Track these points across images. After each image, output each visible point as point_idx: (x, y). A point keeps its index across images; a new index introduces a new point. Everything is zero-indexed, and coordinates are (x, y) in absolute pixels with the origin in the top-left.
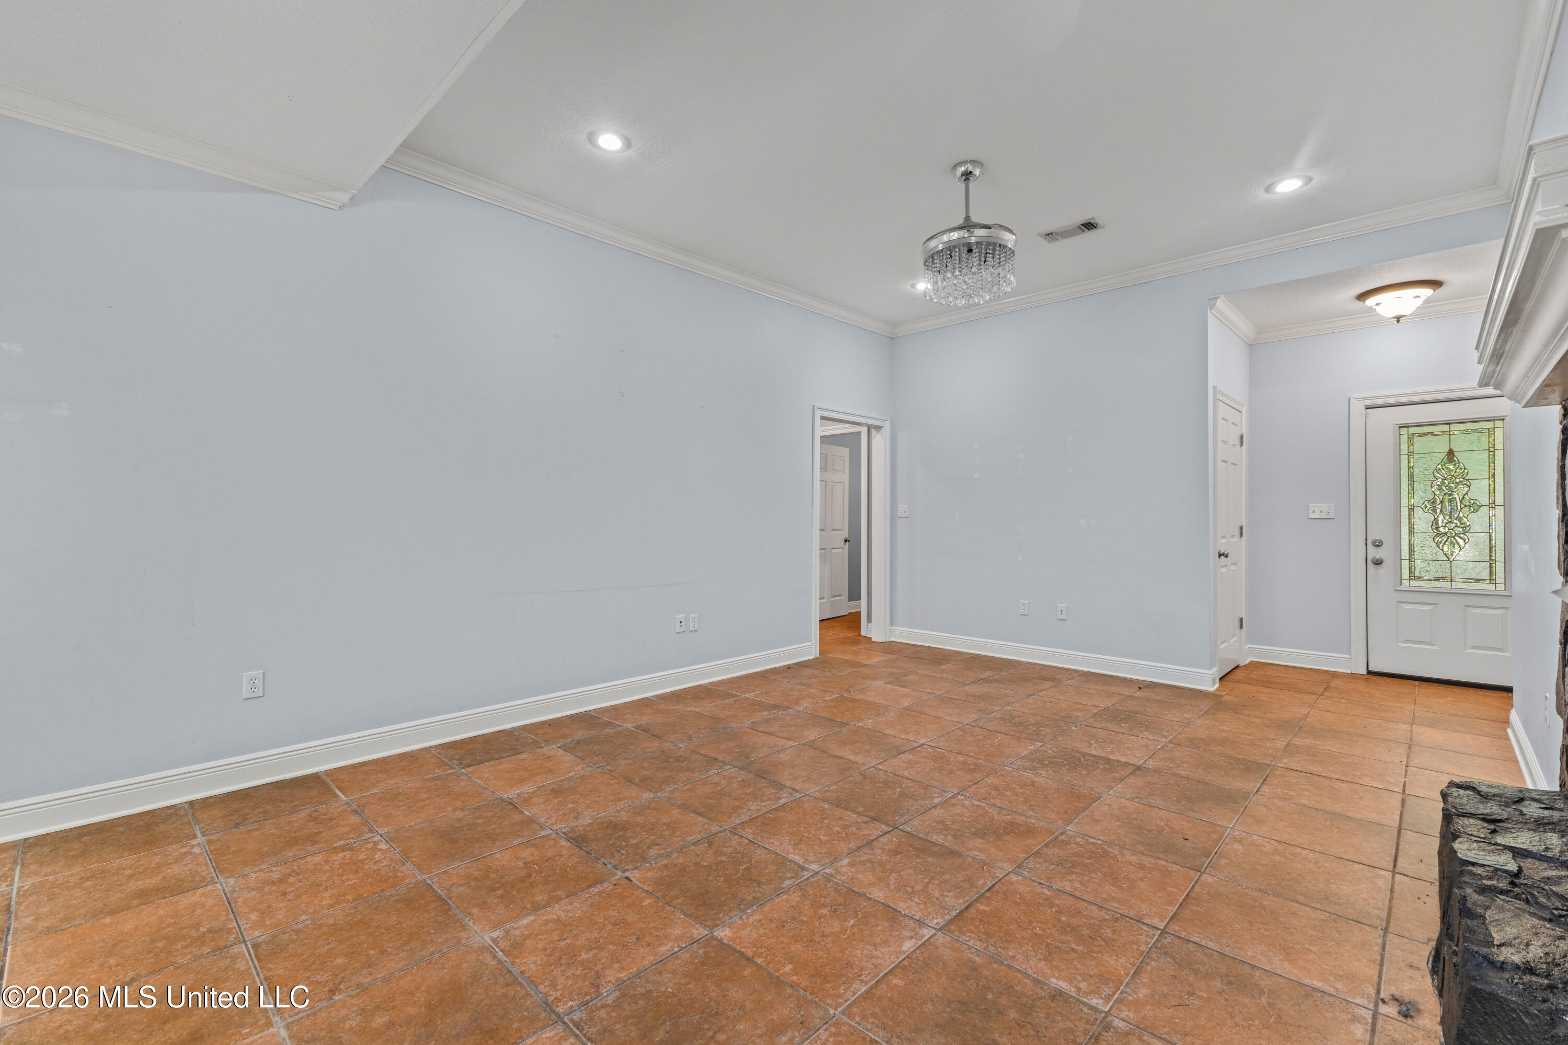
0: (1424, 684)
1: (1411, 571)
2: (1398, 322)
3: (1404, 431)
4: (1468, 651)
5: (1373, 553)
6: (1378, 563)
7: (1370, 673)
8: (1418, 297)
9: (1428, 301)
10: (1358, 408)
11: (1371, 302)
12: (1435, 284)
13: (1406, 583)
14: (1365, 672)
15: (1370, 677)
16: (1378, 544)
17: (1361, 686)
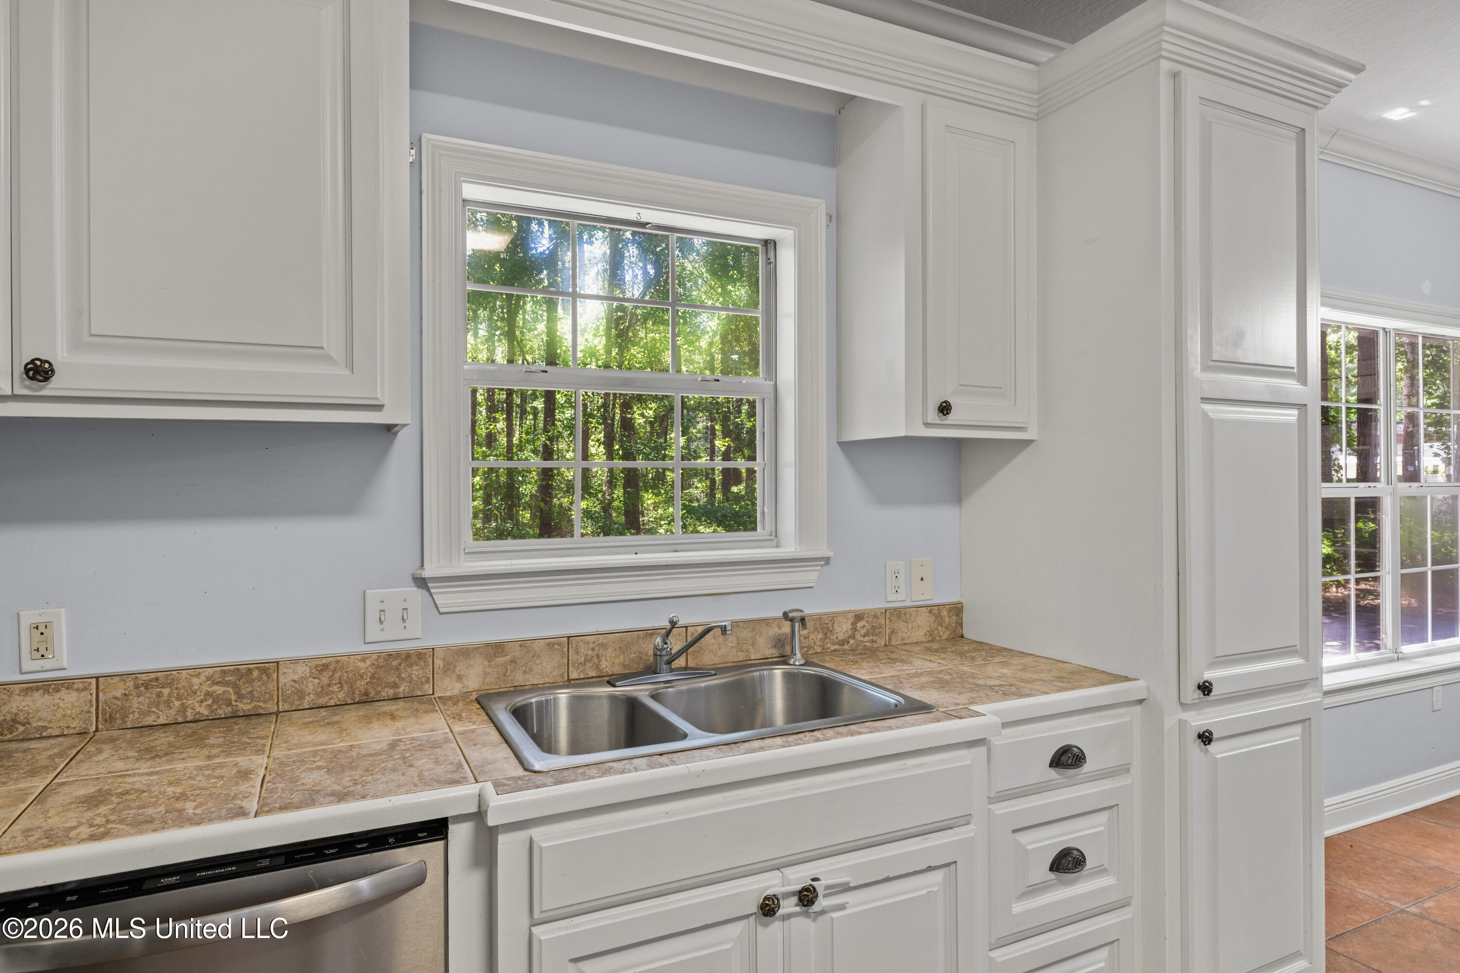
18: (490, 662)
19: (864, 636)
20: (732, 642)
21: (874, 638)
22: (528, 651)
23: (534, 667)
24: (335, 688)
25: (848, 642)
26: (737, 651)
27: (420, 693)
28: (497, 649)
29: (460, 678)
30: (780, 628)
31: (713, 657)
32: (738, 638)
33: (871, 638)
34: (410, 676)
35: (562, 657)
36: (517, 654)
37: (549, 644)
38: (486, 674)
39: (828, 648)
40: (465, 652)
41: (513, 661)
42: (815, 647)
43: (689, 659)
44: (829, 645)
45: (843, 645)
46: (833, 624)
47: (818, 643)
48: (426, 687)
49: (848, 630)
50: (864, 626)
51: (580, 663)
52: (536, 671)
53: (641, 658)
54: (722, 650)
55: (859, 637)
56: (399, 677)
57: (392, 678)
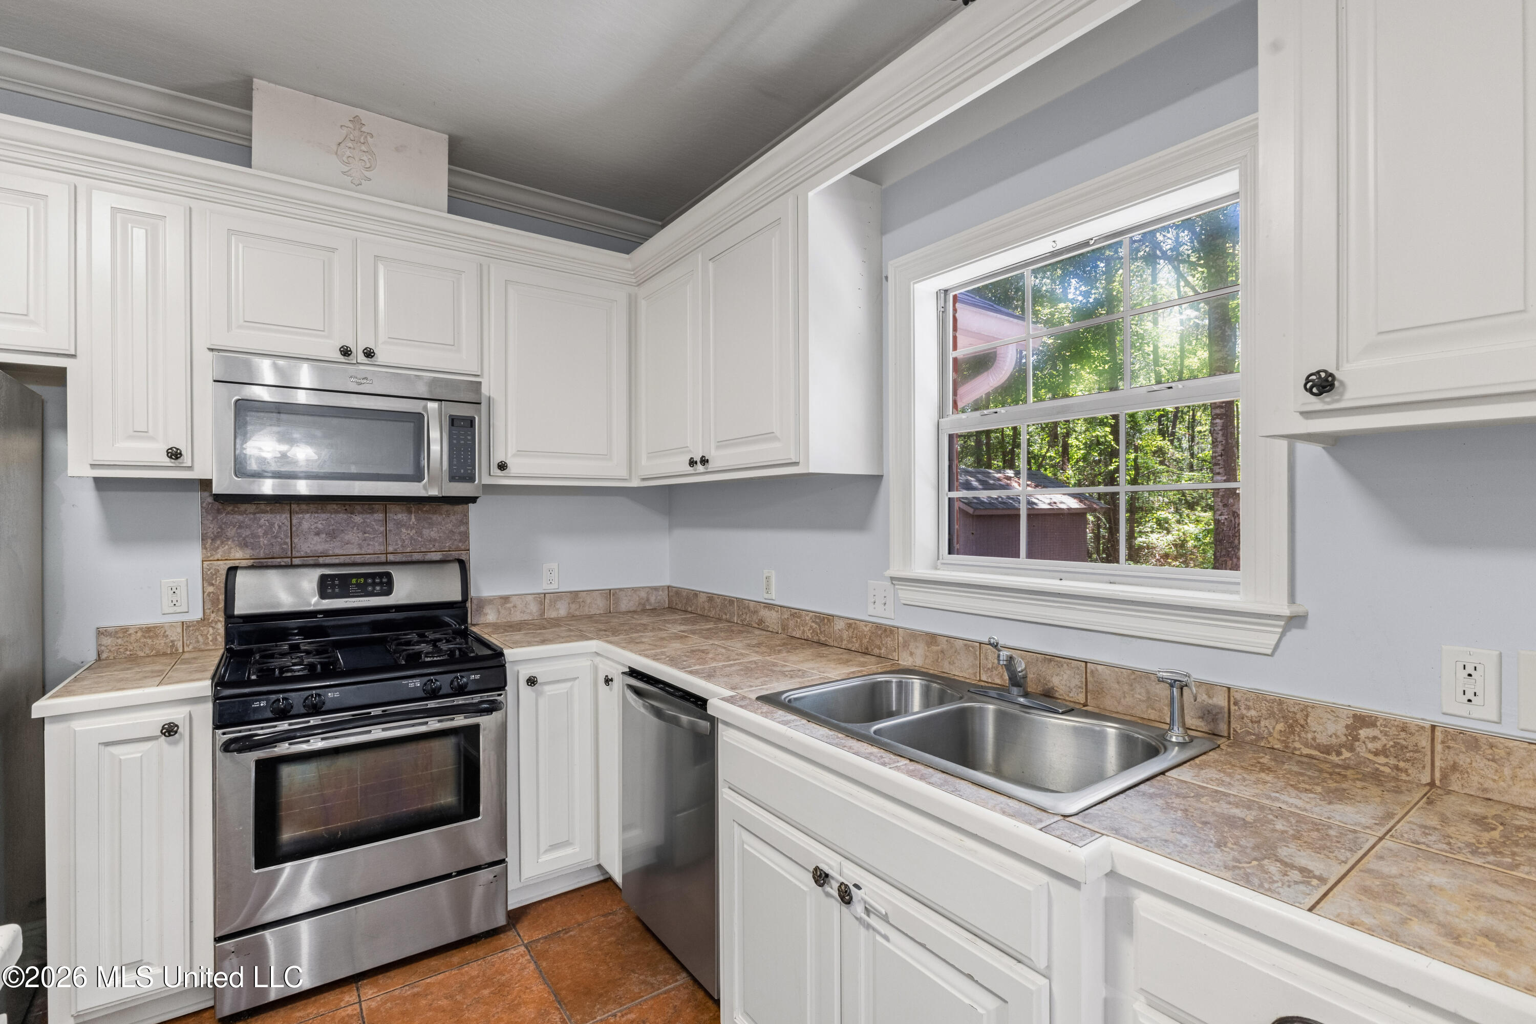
18: (928, 647)
19: (1376, 754)
20: (1140, 694)
21: (1402, 764)
22: (952, 647)
23: (956, 661)
24: (854, 640)
25: (1339, 754)
26: (1147, 707)
27: (891, 657)
28: (932, 638)
29: (911, 654)
30: (1210, 697)
31: (1116, 703)
32: (1148, 692)
33: (1392, 761)
34: (887, 643)
35: (975, 659)
36: (945, 647)
37: (965, 645)
38: (926, 656)
39: (1295, 749)
40: (914, 635)
41: (942, 652)
42: (1270, 739)
43: (1089, 697)
44: (1297, 745)
45: (1328, 754)
46: (1307, 716)
47: (1276, 735)
48: (894, 654)
49: (1339, 733)
50: (1375, 738)
51: (989, 669)
52: (956, 665)
53: (1040, 681)
54: (1127, 699)
55: (1361, 749)
56: (881, 642)
57: (878, 643)
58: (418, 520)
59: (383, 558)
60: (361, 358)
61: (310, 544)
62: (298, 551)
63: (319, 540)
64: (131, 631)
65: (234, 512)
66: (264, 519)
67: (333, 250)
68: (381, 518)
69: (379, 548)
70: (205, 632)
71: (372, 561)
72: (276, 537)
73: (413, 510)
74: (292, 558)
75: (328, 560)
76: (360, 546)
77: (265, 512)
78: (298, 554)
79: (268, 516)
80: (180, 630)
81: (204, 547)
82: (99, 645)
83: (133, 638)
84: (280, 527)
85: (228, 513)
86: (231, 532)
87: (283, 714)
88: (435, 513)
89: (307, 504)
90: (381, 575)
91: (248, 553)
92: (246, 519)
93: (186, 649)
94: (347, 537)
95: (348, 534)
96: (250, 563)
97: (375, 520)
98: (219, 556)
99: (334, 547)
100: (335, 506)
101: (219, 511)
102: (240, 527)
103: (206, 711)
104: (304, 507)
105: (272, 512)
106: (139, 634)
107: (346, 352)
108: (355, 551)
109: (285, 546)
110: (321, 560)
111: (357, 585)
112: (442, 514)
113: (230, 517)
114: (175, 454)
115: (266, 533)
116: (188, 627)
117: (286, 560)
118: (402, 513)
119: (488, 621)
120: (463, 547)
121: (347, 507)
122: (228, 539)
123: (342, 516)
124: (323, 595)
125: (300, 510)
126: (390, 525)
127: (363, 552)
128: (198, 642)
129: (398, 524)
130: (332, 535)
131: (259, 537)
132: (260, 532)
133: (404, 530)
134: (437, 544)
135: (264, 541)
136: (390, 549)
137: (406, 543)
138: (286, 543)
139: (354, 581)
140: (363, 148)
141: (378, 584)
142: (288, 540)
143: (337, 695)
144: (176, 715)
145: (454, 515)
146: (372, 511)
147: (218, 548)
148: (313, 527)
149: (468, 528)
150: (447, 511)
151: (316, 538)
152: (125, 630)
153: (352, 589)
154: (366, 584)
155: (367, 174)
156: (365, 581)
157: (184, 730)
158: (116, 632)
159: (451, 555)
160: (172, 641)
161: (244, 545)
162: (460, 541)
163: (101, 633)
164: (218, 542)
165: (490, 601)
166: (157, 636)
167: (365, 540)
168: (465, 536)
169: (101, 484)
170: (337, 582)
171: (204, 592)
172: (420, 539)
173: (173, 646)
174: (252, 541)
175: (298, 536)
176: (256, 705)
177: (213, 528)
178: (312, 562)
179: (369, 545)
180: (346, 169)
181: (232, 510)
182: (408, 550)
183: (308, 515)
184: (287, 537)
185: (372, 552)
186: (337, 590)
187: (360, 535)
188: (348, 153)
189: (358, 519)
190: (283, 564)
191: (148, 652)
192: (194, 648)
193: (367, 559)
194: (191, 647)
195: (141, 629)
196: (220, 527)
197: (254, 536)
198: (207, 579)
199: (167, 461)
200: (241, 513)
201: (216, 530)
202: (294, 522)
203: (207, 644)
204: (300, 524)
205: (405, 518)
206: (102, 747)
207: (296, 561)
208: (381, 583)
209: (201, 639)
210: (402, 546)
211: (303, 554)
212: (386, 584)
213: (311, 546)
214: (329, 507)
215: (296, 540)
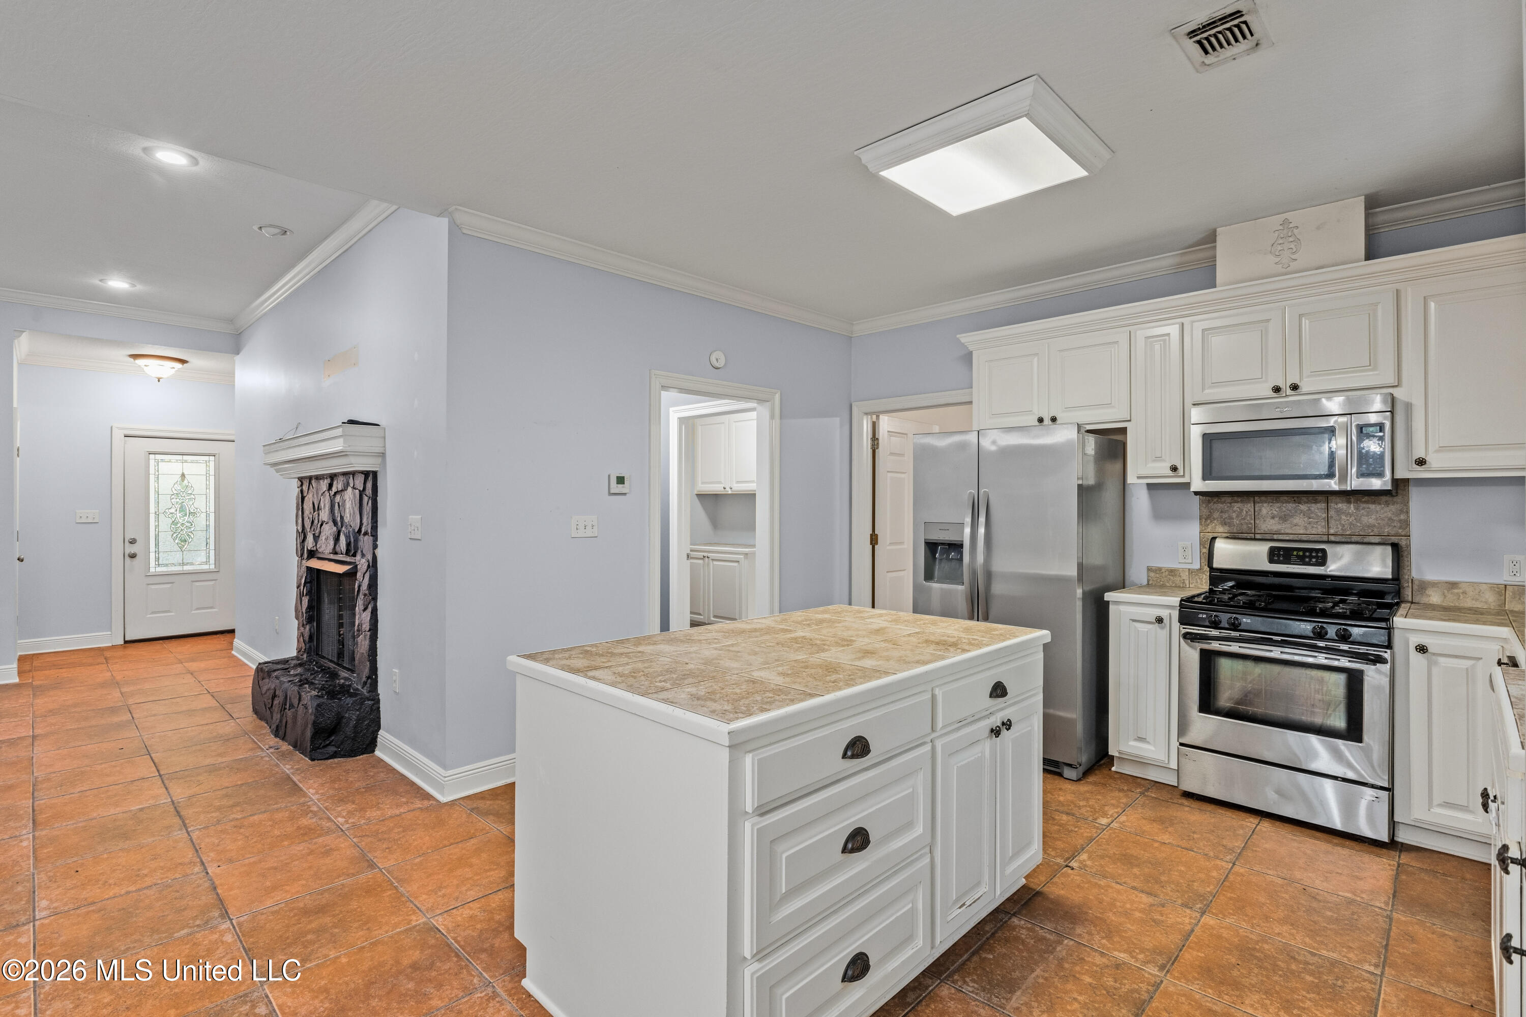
0: (167, 641)
1: (157, 559)
2: (159, 381)
3: (152, 456)
4: (193, 612)
5: (131, 549)
6: (133, 556)
7: (126, 642)
8: (174, 368)
9: (179, 370)
10: (118, 435)
11: (141, 362)
12: (183, 362)
13: (152, 570)
14: (122, 643)
15: (127, 645)
16: (133, 542)
17: (120, 653)
58: (1357, 509)
59: (1325, 538)
60: (1289, 392)
61: (1269, 524)
62: (1259, 530)
63: (1274, 522)
64: (1163, 571)
65: (1218, 502)
66: (1236, 506)
67: (1268, 321)
68: (1323, 507)
69: (1320, 529)
70: (1201, 577)
71: (1315, 539)
72: (1244, 519)
73: (1352, 500)
74: (1255, 534)
75: (1281, 537)
76: (1306, 528)
77: (1238, 502)
78: (1259, 532)
79: (1239, 505)
80: (1187, 574)
81: (1201, 524)
82: (1148, 576)
83: (1164, 575)
84: (1247, 512)
85: (1214, 503)
86: (1216, 515)
87: (1215, 625)
88: (1374, 503)
89: (1266, 497)
90: (1317, 550)
91: (1226, 529)
92: (1225, 507)
93: (1191, 586)
94: (1295, 521)
95: (1295, 519)
96: (1228, 535)
97: (1318, 509)
98: (1209, 530)
99: (1285, 528)
100: (1286, 498)
101: (1209, 502)
102: (1222, 512)
103: (1175, 614)
104: (1263, 498)
105: (1242, 502)
106: (1167, 573)
107: (1277, 390)
108: (1301, 532)
109: (1250, 526)
110: (1275, 537)
111: (1297, 556)
112: (1380, 504)
113: (1216, 505)
114: (1174, 469)
115: (1237, 516)
116: (1192, 572)
117: (1250, 535)
118: (1342, 503)
119: (1431, 602)
120: (1403, 533)
121: (1295, 498)
122: (1214, 519)
123: (1291, 506)
124: (1271, 561)
125: (1261, 500)
126: (1332, 513)
127: (1308, 533)
128: (1197, 582)
129: (1338, 511)
130: (1284, 518)
131: (1233, 519)
132: (1234, 515)
133: (1343, 517)
134: (1375, 530)
135: (1236, 521)
136: (1332, 531)
137: (1346, 526)
138: (1251, 524)
139: (1295, 553)
140: (1291, 239)
141: (1314, 557)
142: (1253, 522)
143: (1249, 621)
144: (1164, 613)
145: (1393, 504)
146: (1316, 502)
147: (1208, 525)
148: (1270, 513)
149: (1408, 517)
150: (1386, 501)
151: (1272, 521)
152: (1160, 569)
153: (1293, 558)
154: (1304, 557)
155: (1293, 257)
156: (1304, 553)
157: (1166, 621)
158: (1156, 570)
159: (1390, 539)
160: (1183, 580)
161: (1224, 524)
162: (1400, 528)
163: (1149, 569)
164: (1209, 521)
165: (1434, 584)
166: (1176, 575)
167: (1310, 523)
168: (1406, 524)
169: (1150, 486)
170: (1282, 553)
171: (1200, 552)
172: (1359, 524)
173: (1184, 583)
174: (1229, 521)
175: (1259, 518)
176: (1200, 616)
177: (1206, 512)
178: (1269, 538)
179: (1313, 527)
180: (1277, 260)
181: (1217, 501)
182: (1348, 533)
183: (1265, 505)
184: (1252, 519)
185: (1316, 533)
186: (1281, 559)
187: (1306, 519)
188: (1280, 248)
189: (1303, 507)
190: (1249, 537)
191: (1171, 584)
192: (1195, 586)
193: (1311, 538)
194: (1193, 585)
195: (1168, 570)
196: (1210, 512)
197: (1231, 518)
198: (1202, 544)
199: (1171, 473)
200: (1222, 503)
201: (1208, 513)
202: (1256, 509)
203: (1202, 584)
204: (1260, 510)
205: (1345, 507)
206: (1131, 621)
207: (1258, 536)
208: (1317, 557)
209: (1199, 581)
210: (1342, 529)
211: (1262, 532)
212: (1321, 558)
213: (1268, 526)
214: (1282, 499)
215: (1257, 522)
